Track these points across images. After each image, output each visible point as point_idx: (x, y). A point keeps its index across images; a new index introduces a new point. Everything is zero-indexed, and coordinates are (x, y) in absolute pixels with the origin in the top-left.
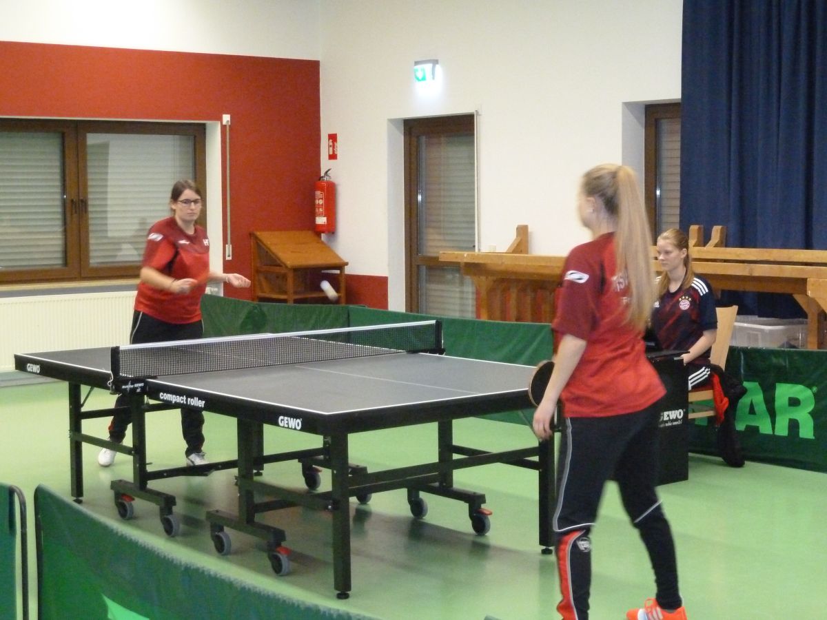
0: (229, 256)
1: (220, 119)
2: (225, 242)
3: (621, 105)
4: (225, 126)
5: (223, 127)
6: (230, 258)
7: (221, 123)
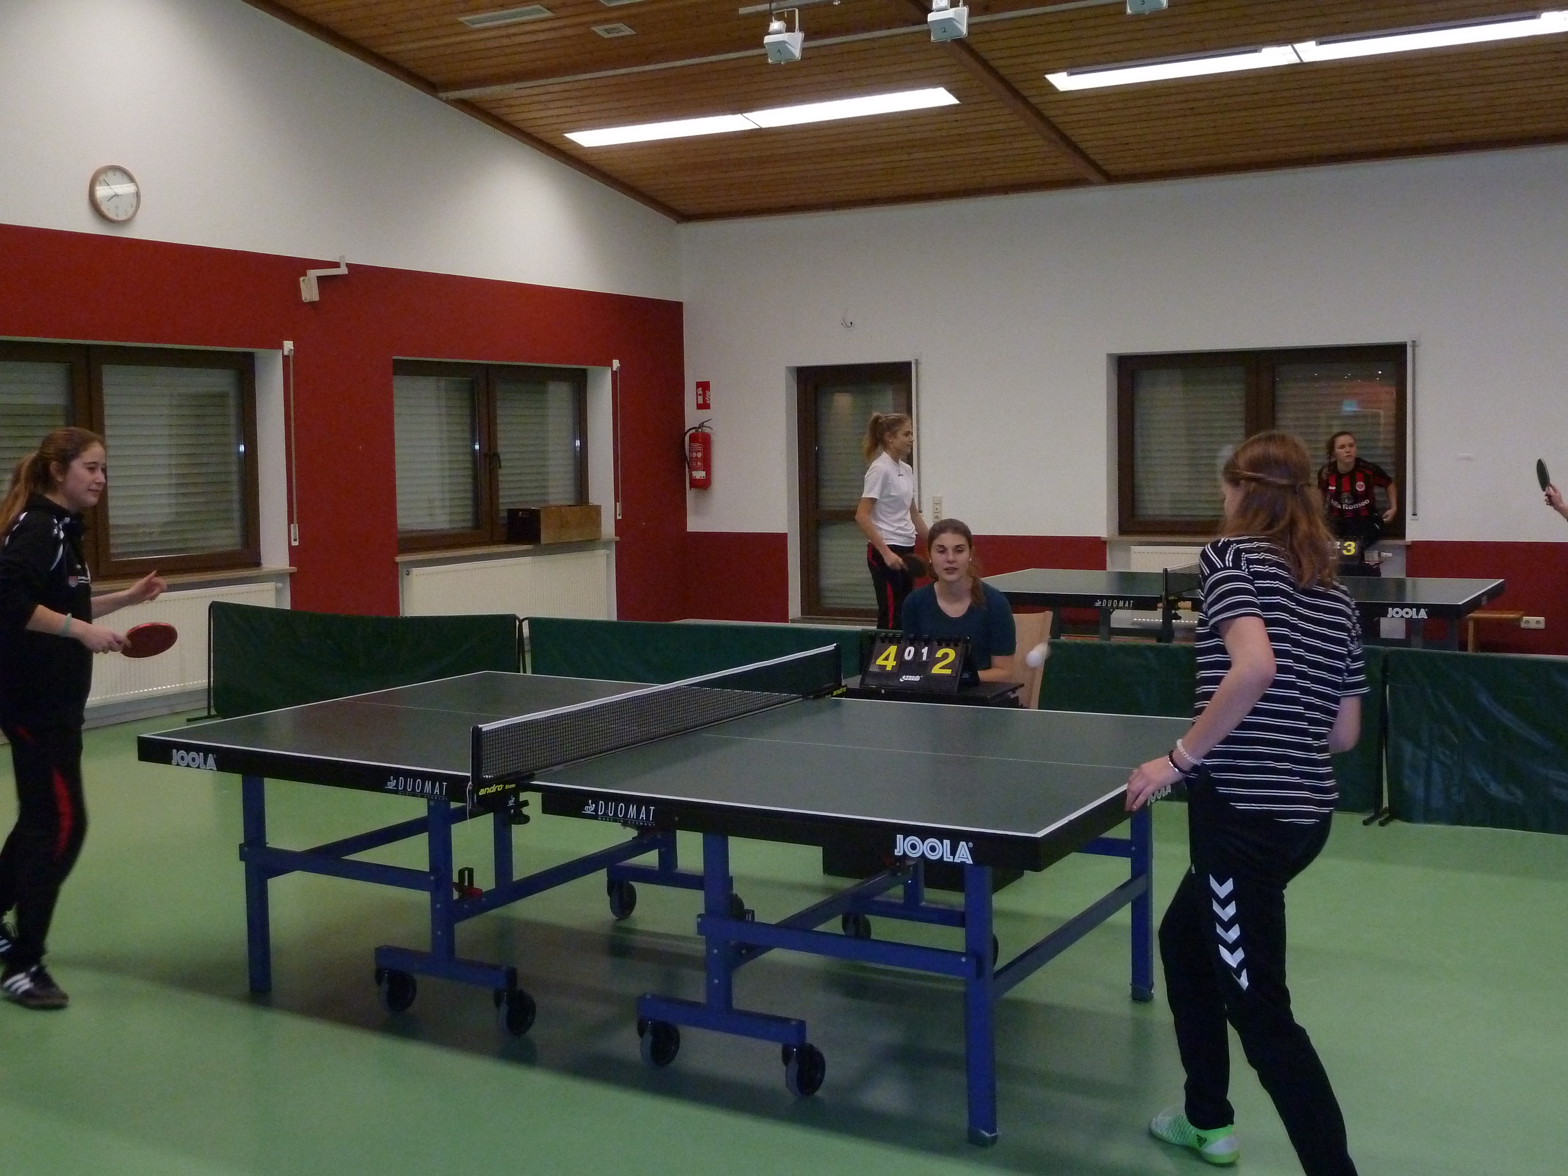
0: (619, 515)
1: (611, 365)
2: (616, 500)
3: (1105, 357)
4: (616, 372)
5: (614, 374)
6: (619, 518)
7: (612, 370)
